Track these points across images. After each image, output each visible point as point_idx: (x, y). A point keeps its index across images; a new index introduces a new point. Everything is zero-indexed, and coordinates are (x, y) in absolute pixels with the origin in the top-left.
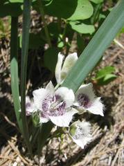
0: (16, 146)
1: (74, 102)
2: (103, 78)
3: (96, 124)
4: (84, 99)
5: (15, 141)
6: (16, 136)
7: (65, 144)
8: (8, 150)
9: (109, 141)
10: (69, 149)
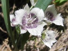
0: (8, 44)
1: (44, 18)
2: (59, 2)
3: (56, 29)
4: (50, 15)
5: (7, 41)
6: (8, 39)
7: (37, 43)
8: (3, 47)
9: (64, 39)
10: (40, 45)
